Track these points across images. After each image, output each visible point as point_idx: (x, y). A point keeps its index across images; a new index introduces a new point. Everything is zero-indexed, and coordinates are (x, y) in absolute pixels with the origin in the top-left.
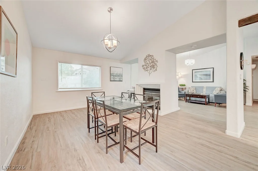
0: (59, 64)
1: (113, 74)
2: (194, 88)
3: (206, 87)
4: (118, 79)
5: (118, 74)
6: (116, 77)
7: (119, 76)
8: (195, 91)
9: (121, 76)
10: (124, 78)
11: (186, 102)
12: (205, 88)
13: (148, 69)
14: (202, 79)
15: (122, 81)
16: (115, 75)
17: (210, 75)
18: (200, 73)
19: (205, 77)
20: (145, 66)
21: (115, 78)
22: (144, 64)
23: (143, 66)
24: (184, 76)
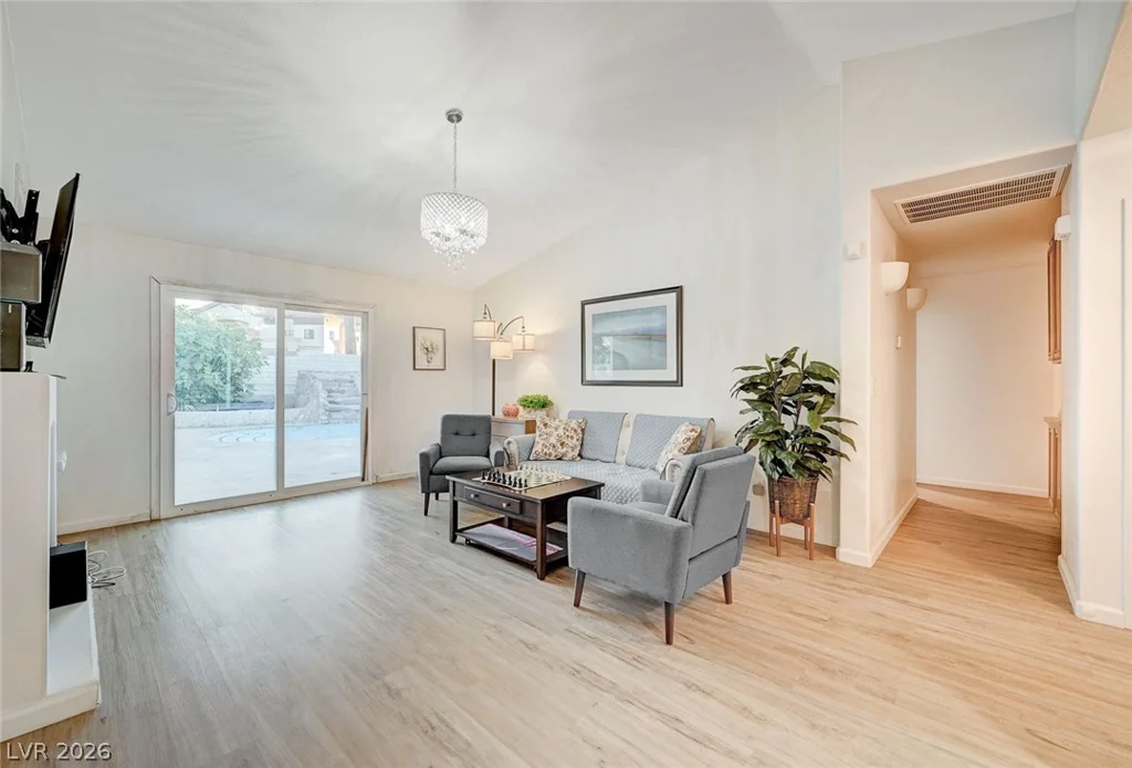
2: (573, 424)
3: (638, 416)
8: (575, 442)
11: (453, 540)
12: (628, 426)
17: (662, 337)
19: (640, 345)
24: (550, 344)
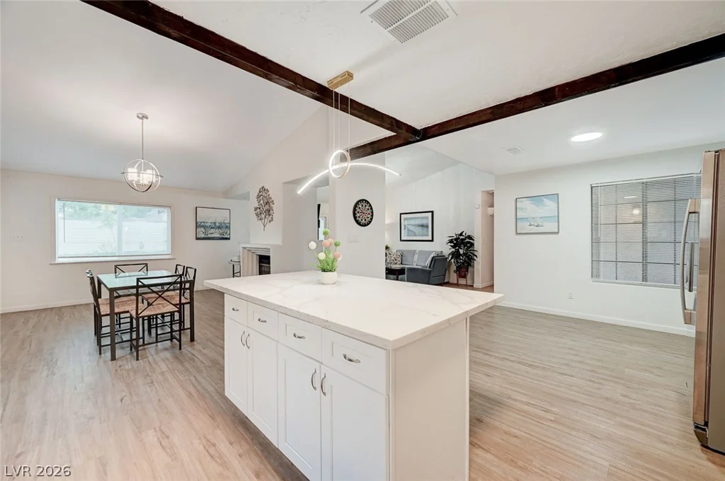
0: (58, 204)
1: (202, 224)
2: (399, 254)
3: (420, 251)
4: (217, 235)
5: (217, 224)
6: (212, 231)
7: (219, 227)
8: (399, 259)
9: (227, 227)
10: (234, 233)
12: (416, 254)
13: (263, 216)
14: (415, 235)
15: (229, 239)
16: (208, 224)
17: (427, 227)
18: (413, 222)
19: (420, 229)
20: (258, 210)
21: (210, 232)
22: (257, 205)
23: (256, 209)
24: (390, 227)
